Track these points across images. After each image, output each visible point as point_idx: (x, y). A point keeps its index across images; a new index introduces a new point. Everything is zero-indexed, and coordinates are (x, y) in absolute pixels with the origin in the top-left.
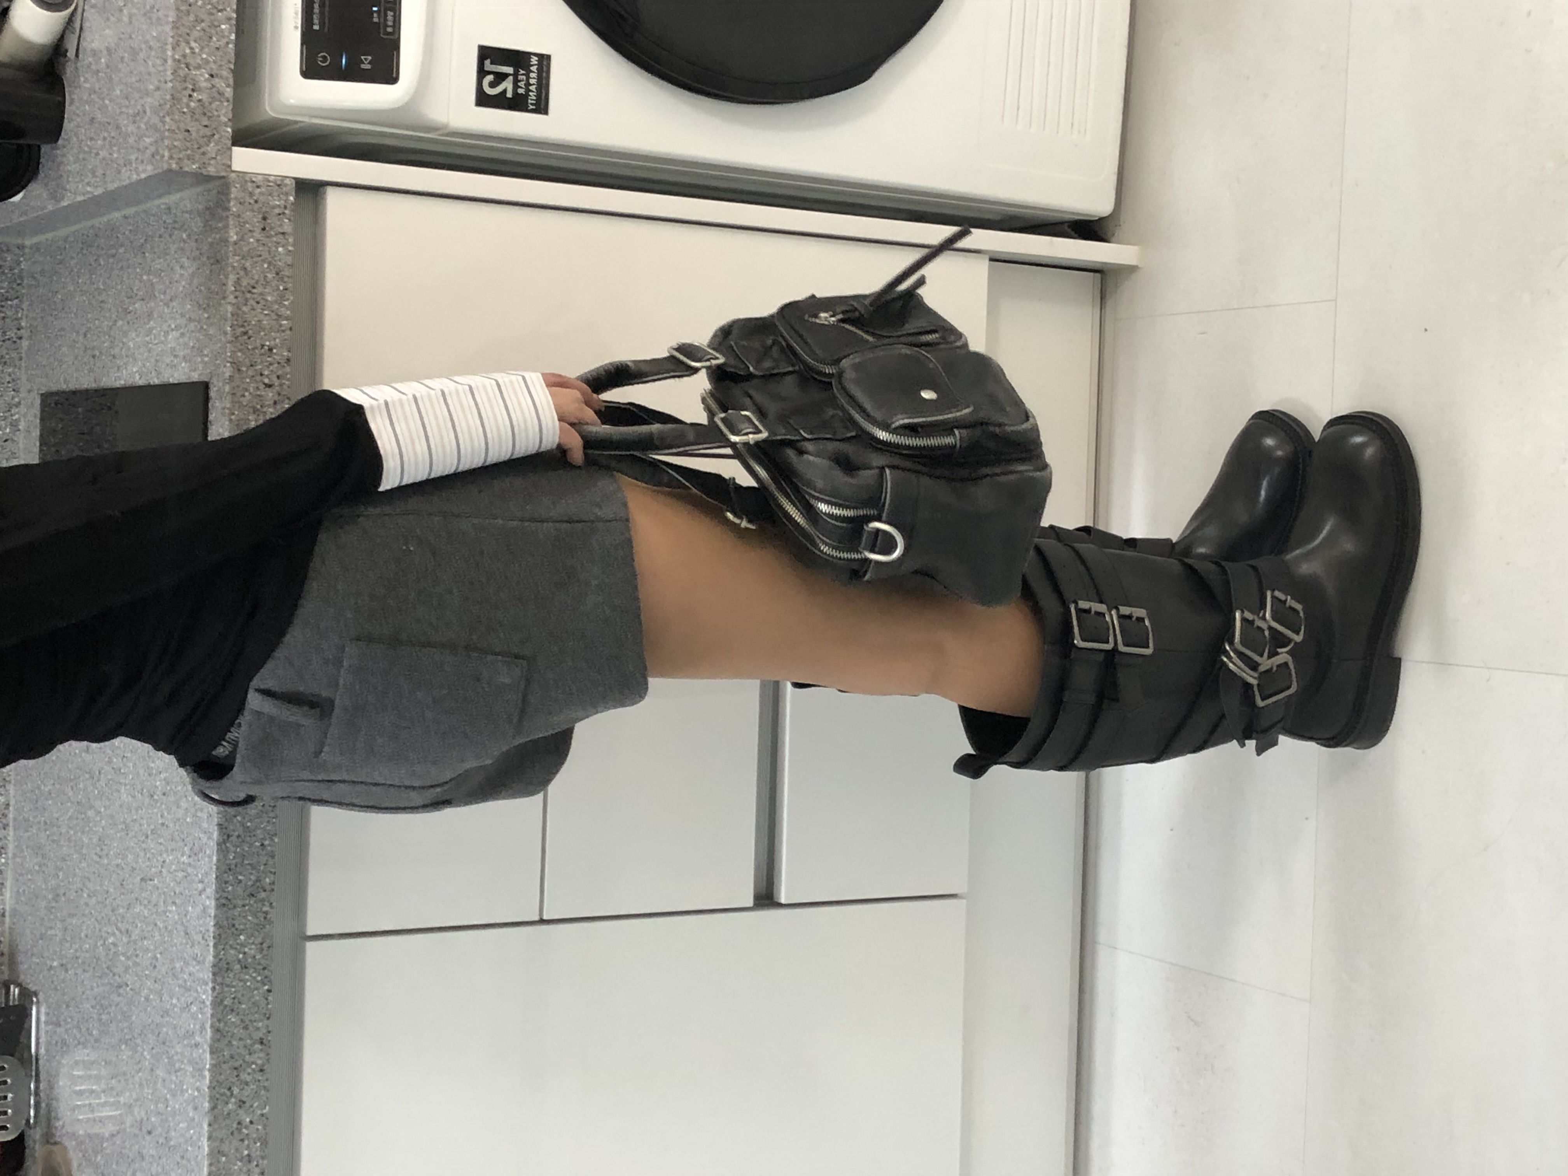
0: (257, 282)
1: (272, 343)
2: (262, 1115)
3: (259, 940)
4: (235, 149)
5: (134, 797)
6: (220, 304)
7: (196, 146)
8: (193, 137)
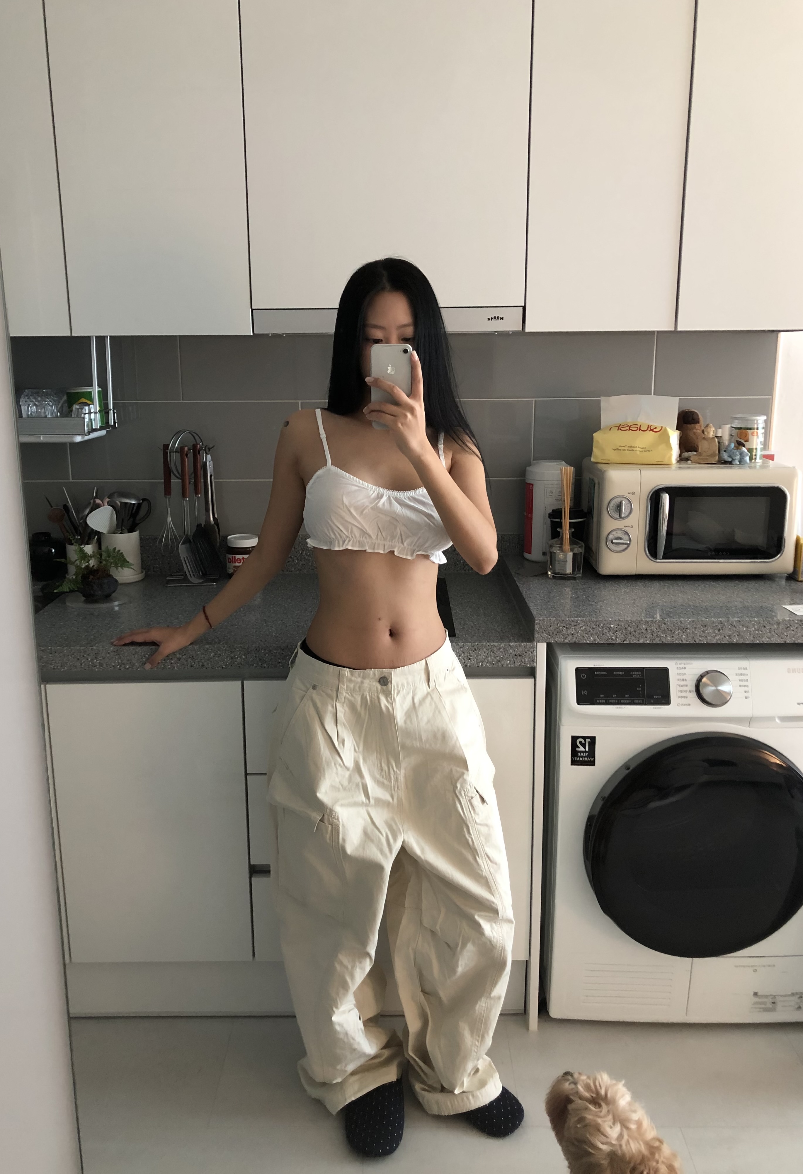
0: (495, 654)
2: (174, 667)
3: (242, 663)
4: (546, 644)
5: (296, 616)
6: (486, 640)
7: (545, 629)
8: (549, 629)
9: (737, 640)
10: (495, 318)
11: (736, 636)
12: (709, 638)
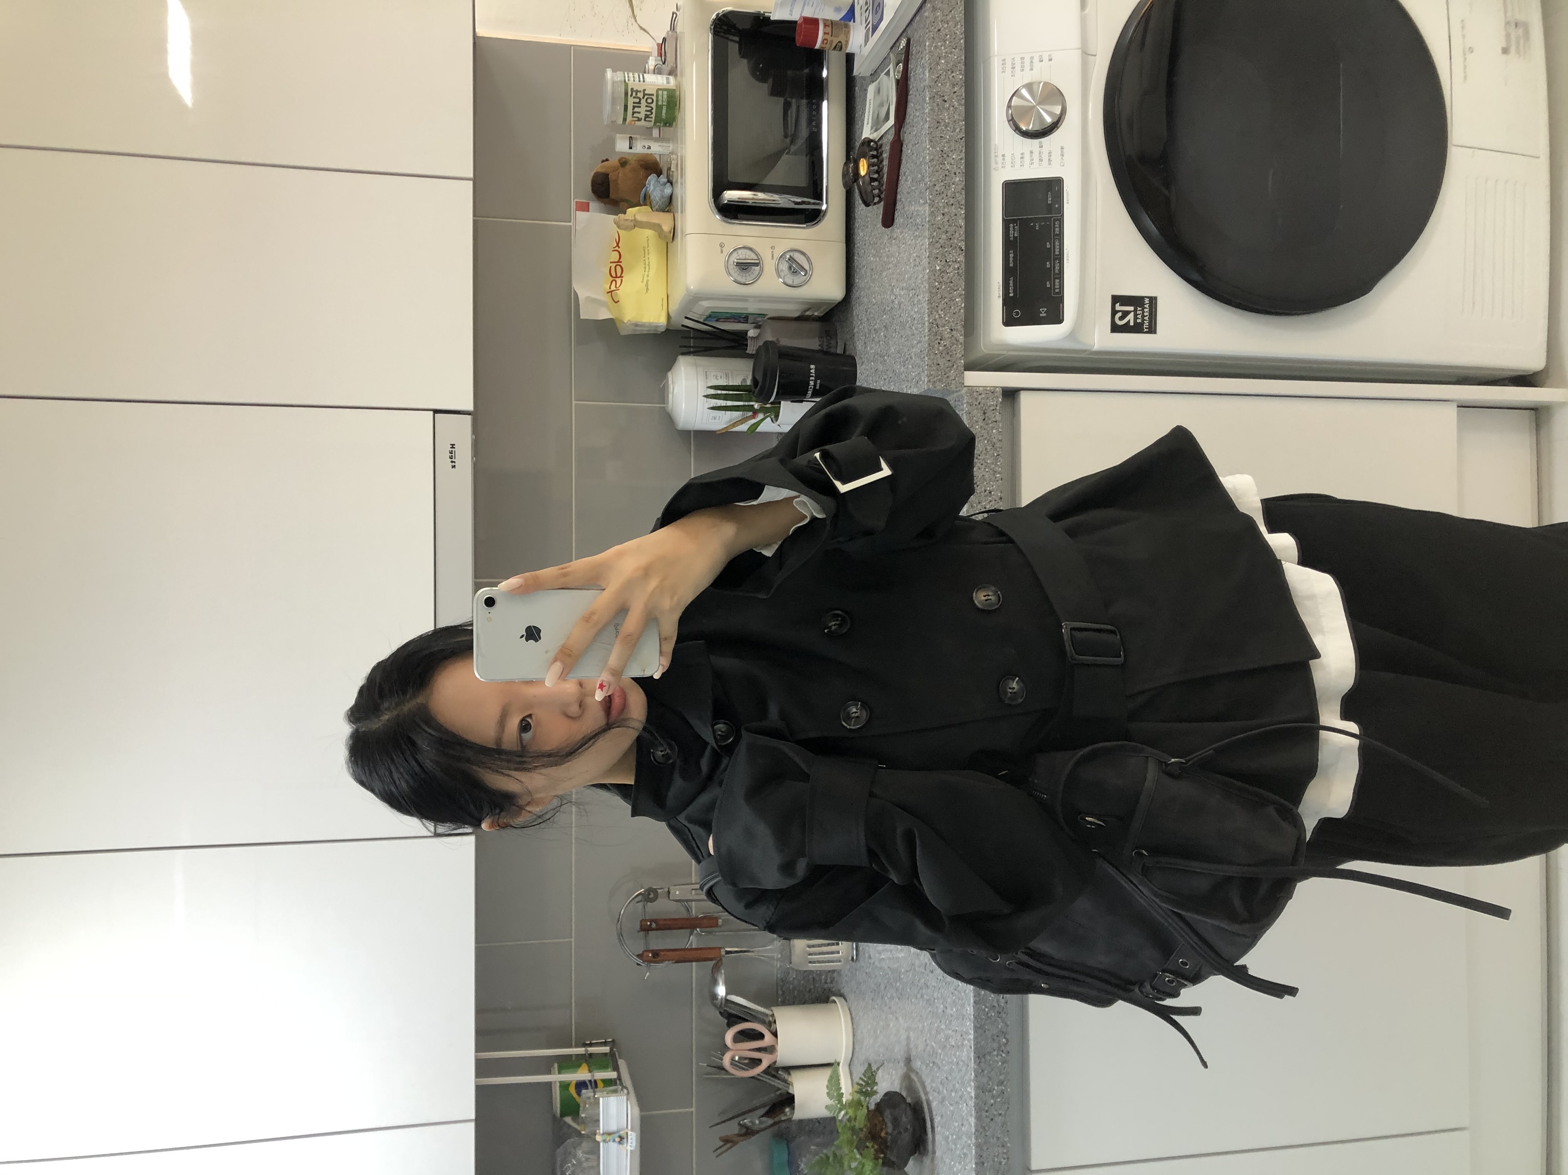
1: (991, 488)
4: (965, 372)
7: (943, 373)
8: (941, 368)
9: (960, 74)
10: (451, 457)
11: (953, 74)
12: (956, 117)
